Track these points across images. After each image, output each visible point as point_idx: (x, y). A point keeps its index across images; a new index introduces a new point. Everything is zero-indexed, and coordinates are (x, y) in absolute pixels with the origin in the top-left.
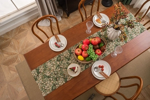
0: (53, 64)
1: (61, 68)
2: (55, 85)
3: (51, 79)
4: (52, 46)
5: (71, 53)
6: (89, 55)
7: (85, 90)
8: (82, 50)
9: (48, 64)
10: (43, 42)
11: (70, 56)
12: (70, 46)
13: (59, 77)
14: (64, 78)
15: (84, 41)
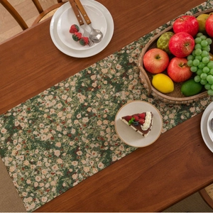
0: (64, 103)
1: (90, 115)
2: (68, 174)
3: (57, 153)
4: (62, 38)
5: (127, 66)
6: (194, 74)
7: (176, 198)
8: (171, 56)
9: (47, 100)
10: (24, 26)
11: (125, 75)
12: (125, 42)
13: (84, 148)
14: (102, 152)
15: (180, 23)
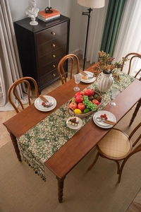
1: (57, 127)
2: (55, 146)
3: (49, 141)
5: (64, 111)
6: (86, 106)
8: (77, 104)
9: (40, 126)
11: (64, 114)
13: (58, 137)
14: (65, 137)
